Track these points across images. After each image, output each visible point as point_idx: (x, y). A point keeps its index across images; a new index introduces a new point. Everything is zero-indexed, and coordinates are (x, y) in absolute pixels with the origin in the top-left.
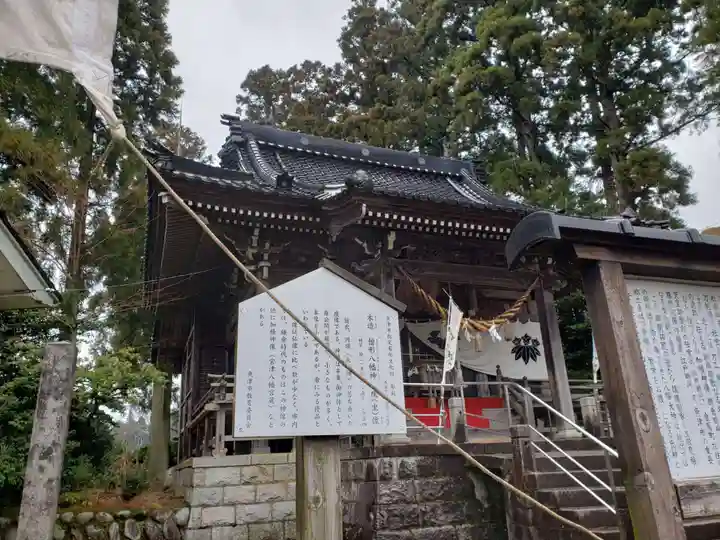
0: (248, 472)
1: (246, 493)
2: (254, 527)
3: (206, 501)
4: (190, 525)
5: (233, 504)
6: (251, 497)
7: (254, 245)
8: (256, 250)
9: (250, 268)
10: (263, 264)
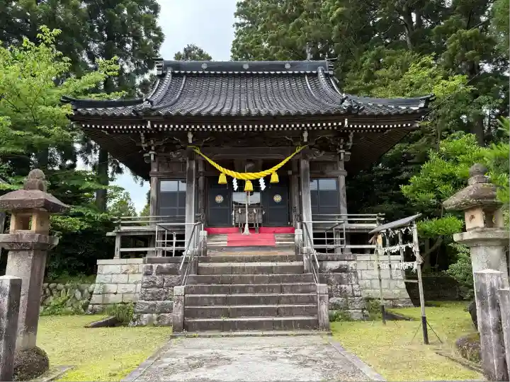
0: (125, 268)
1: (124, 278)
2: (125, 296)
3: (102, 281)
4: (94, 292)
5: (117, 283)
6: (126, 281)
7: (143, 142)
8: (146, 145)
9: (147, 155)
10: (150, 152)
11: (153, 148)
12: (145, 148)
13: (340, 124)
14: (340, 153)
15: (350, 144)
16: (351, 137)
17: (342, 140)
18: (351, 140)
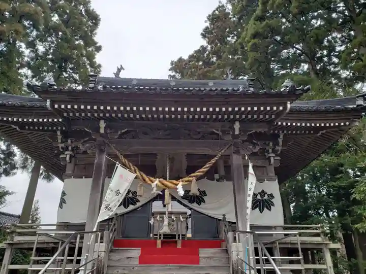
7: (60, 141)
8: (63, 145)
9: (62, 156)
10: (66, 153)
11: (70, 148)
12: (62, 148)
13: (281, 108)
14: (269, 157)
15: (279, 148)
16: (280, 141)
17: (271, 144)
18: (281, 143)
